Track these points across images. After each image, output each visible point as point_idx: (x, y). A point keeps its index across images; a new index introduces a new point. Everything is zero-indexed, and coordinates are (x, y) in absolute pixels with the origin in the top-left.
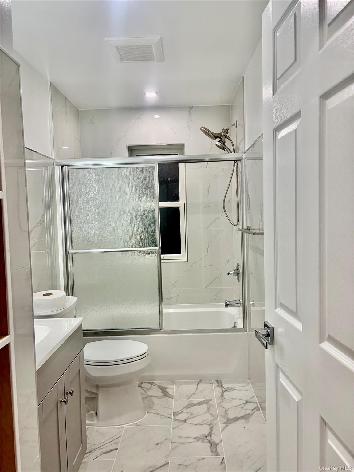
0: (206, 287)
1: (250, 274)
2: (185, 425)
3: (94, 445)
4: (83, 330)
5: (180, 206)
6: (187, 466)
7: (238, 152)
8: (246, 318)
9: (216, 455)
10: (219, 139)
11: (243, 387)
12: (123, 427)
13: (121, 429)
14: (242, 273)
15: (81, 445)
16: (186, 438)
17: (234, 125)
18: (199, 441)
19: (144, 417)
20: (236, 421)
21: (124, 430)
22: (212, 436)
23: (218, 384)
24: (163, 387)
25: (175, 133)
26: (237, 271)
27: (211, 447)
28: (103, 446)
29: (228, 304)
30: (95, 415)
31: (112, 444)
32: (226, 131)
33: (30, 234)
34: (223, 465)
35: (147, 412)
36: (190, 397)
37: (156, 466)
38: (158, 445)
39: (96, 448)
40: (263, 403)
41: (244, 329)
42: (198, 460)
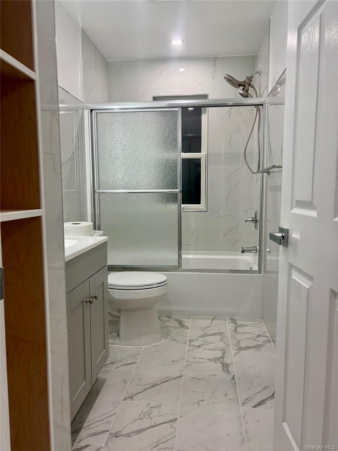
0: (224, 236)
1: (268, 222)
2: (200, 350)
3: (116, 358)
4: (108, 265)
5: (202, 157)
6: (200, 379)
7: (262, 97)
8: (261, 261)
9: (227, 372)
10: (242, 88)
11: (256, 324)
12: (142, 347)
13: (140, 349)
14: (260, 220)
15: (104, 350)
16: (199, 358)
17: (258, 72)
18: (212, 362)
19: (162, 341)
20: (248, 349)
21: (142, 350)
22: (224, 359)
23: (232, 321)
24: (179, 320)
25: (199, 84)
26: (255, 219)
27: (223, 367)
28: (124, 360)
29: (244, 250)
30: (117, 336)
31: (131, 359)
32: (250, 79)
33: (62, 167)
34: (233, 381)
35: (164, 338)
36: (204, 329)
37: (171, 377)
38: (174, 362)
39: (117, 361)
40: (274, 337)
41: (260, 271)
42: (210, 375)
